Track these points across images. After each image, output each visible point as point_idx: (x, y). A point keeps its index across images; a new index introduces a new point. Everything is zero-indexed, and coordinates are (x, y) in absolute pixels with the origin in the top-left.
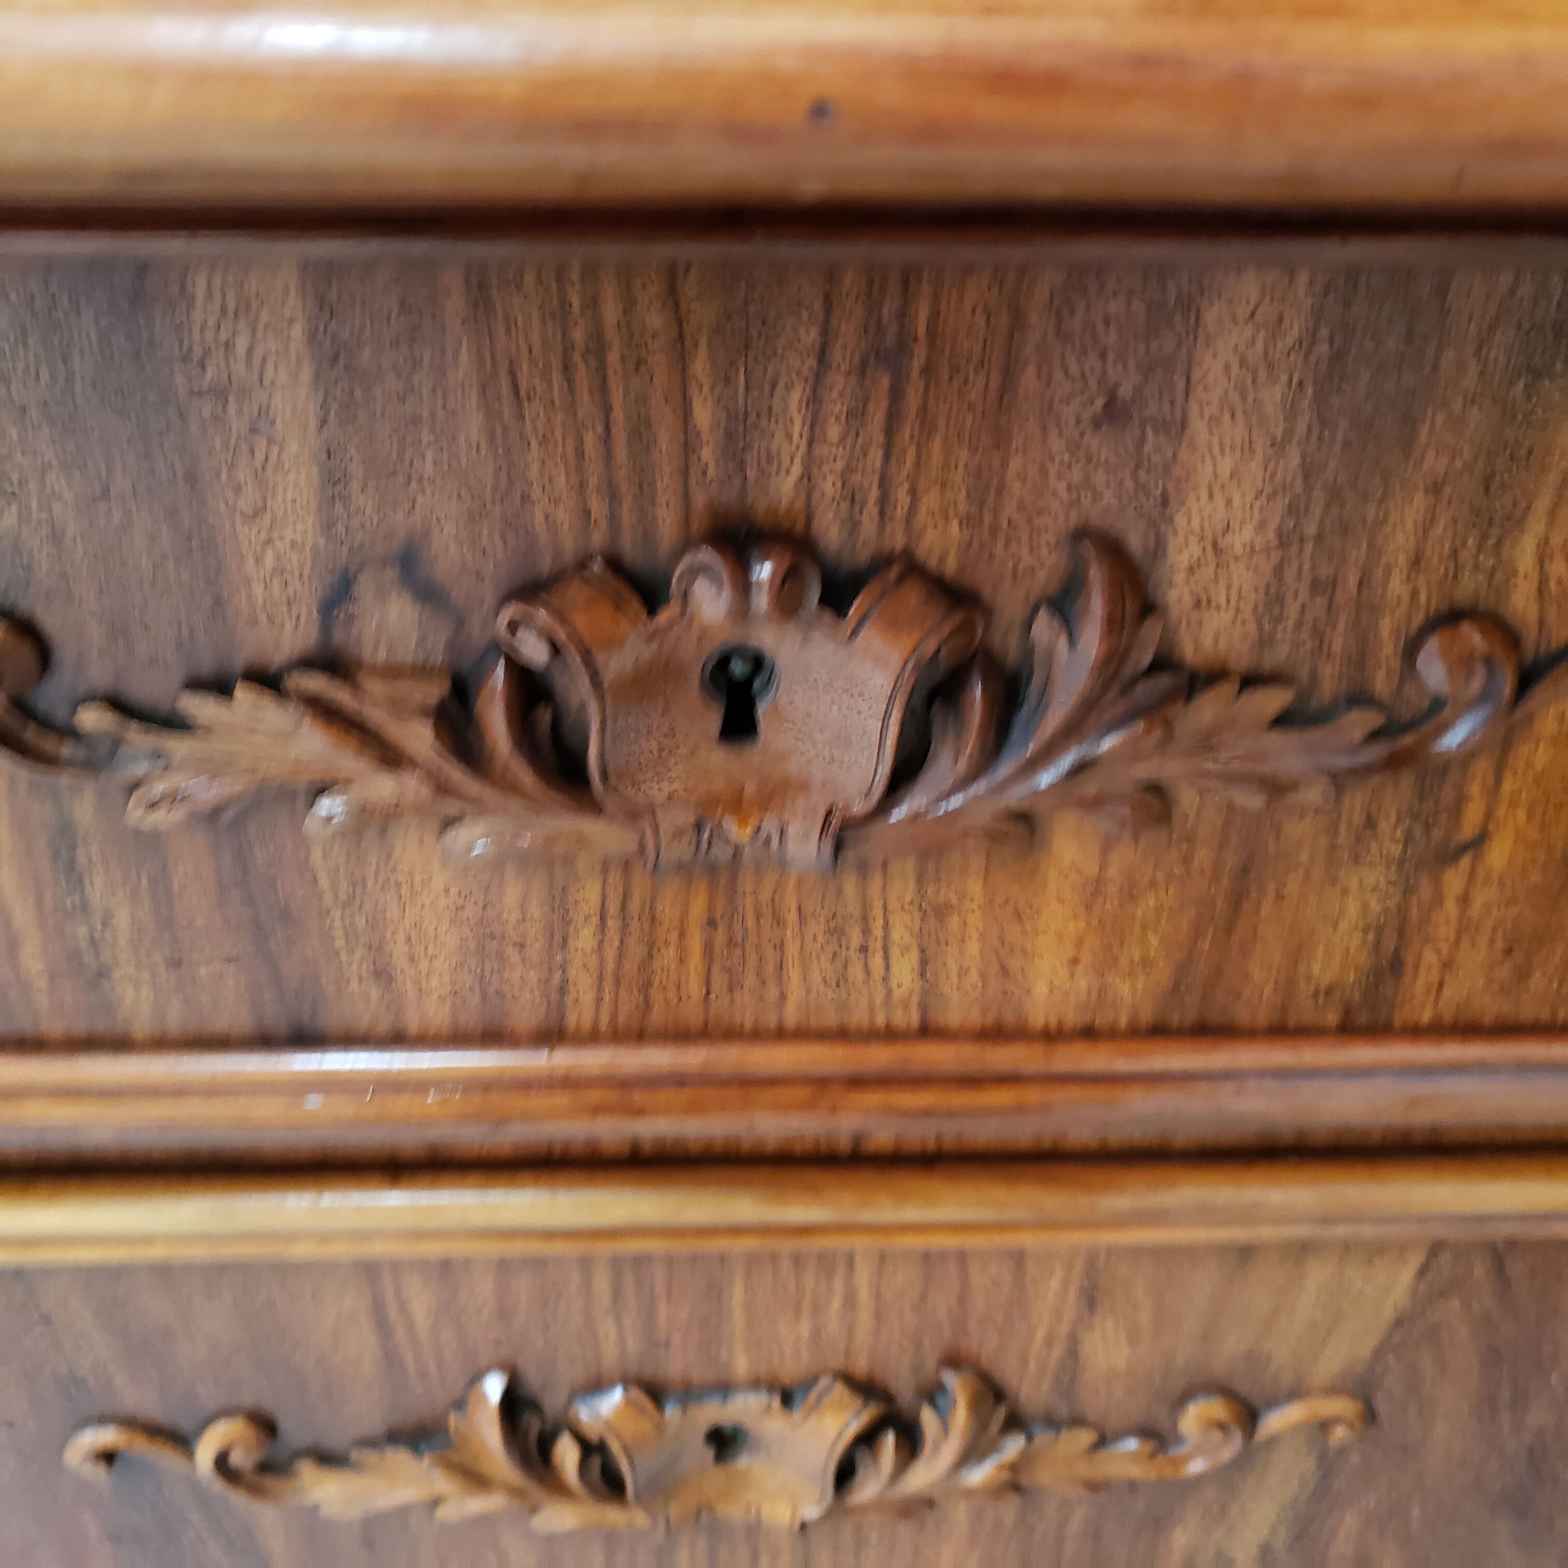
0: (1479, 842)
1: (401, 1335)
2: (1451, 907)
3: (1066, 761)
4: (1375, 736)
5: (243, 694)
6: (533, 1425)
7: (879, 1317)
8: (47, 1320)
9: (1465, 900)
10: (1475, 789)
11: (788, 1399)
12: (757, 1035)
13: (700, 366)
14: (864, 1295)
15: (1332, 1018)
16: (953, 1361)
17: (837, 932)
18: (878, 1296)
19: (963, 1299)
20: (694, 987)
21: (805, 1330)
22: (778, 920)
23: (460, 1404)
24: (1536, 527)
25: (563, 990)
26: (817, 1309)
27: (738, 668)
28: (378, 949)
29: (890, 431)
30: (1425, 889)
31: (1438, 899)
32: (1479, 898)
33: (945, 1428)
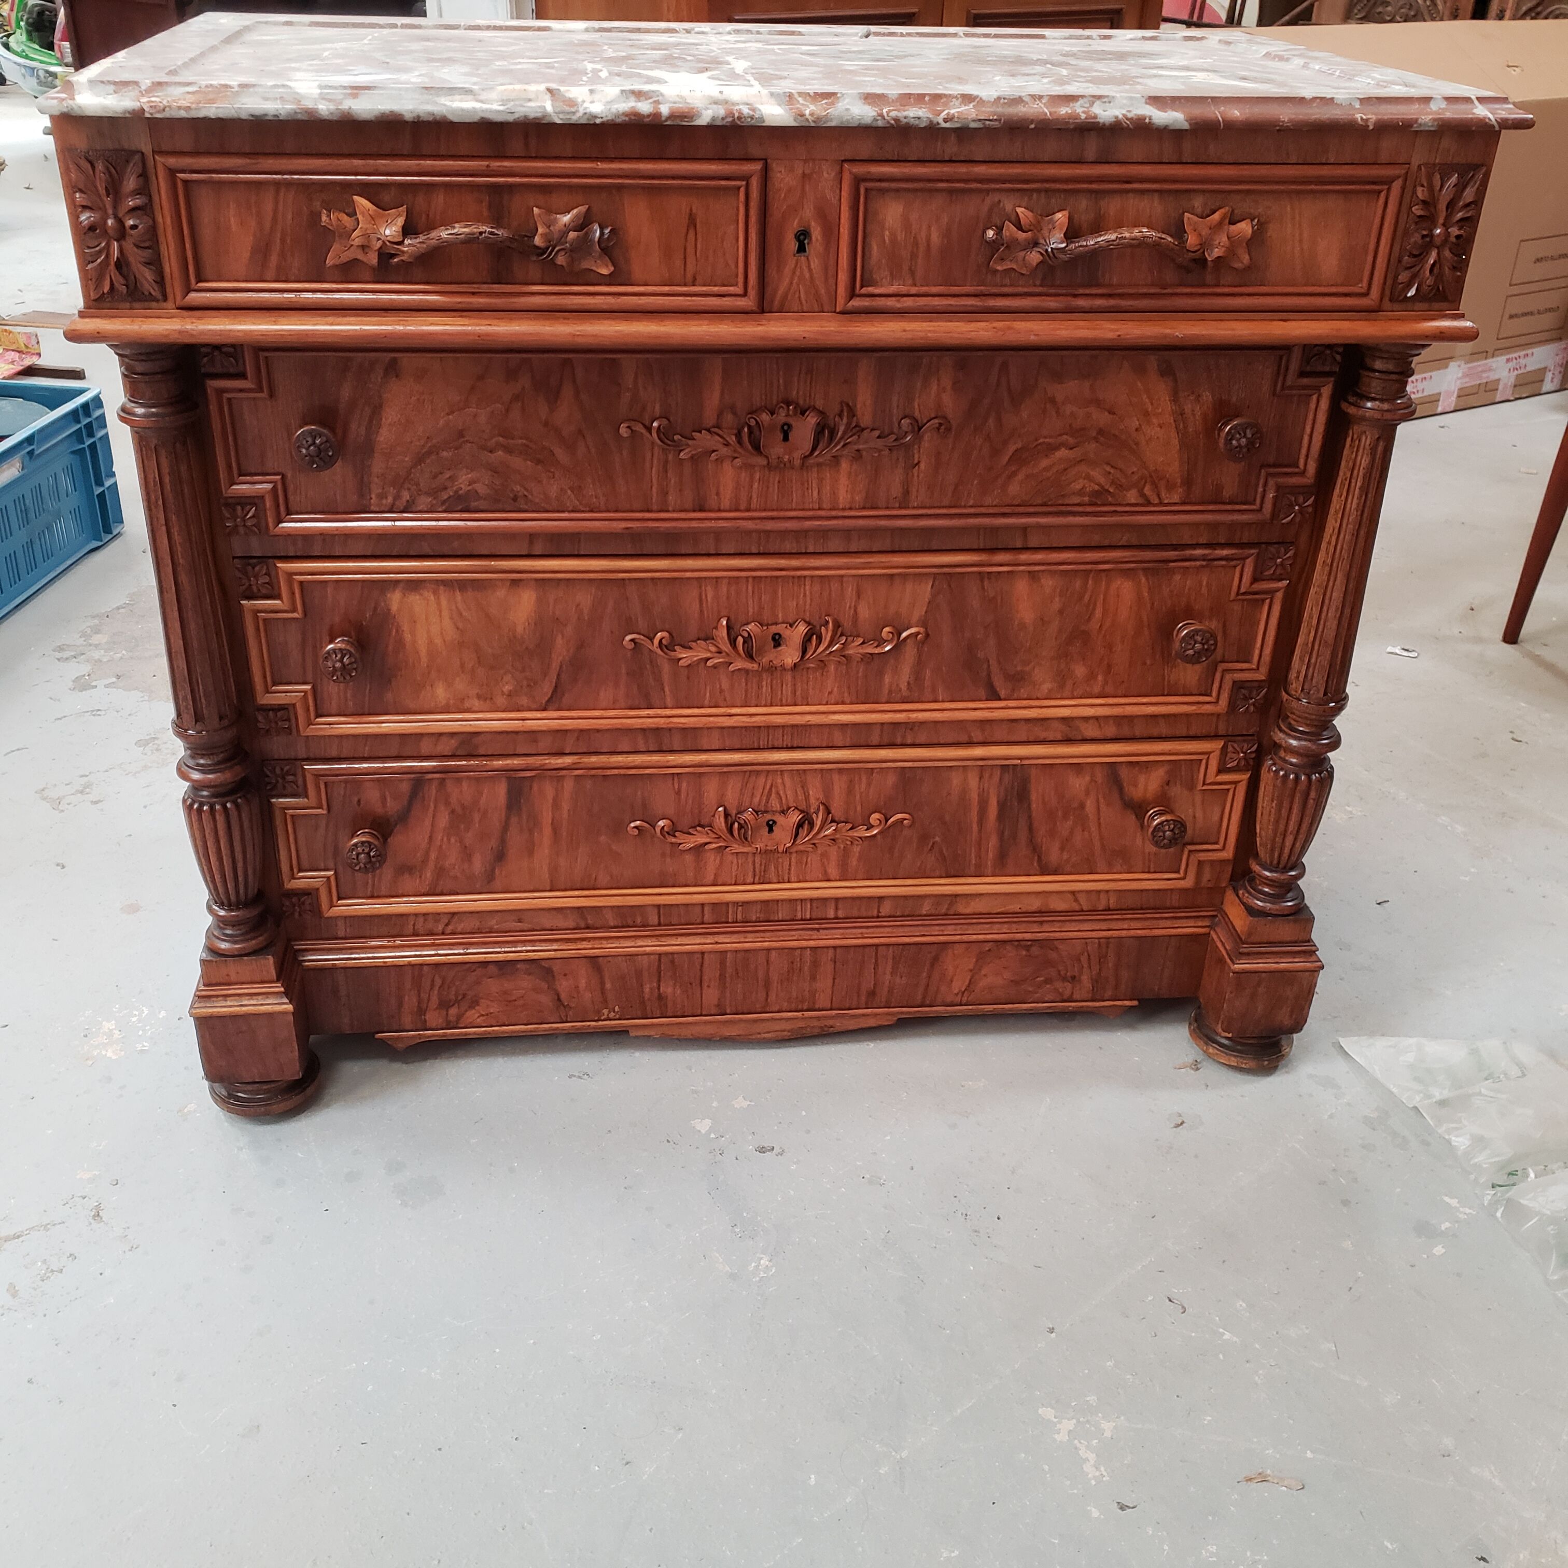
0: (919, 462)
1: (704, 605)
2: (916, 478)
3: (842, 444)
4: (895, 440)
5: (703, 432)
6: (733, 635)
7: (811, 600)
8: (627, 599)
9: (918, 476)
10: (915, 451)
11: (791, 626)
12: (787, 510)
13: (781, 373)
14: (808, 593)
15: (897, 505)
16: (828, 615)
17: (803, 484)
18: (811, 593)
19: (830, 594)
20: (776, 497)
21: (795, 603)
22: (792, 481)
23: (716, 628)
24: (917, 400)
25: (751, 498)
26: (798, 597)
27: (786, 428)
28: (718, 488)
29: (811, 383)
30: (910, 474)
31: (913, 476)
32: (921, 475)
33: (827, 630)
